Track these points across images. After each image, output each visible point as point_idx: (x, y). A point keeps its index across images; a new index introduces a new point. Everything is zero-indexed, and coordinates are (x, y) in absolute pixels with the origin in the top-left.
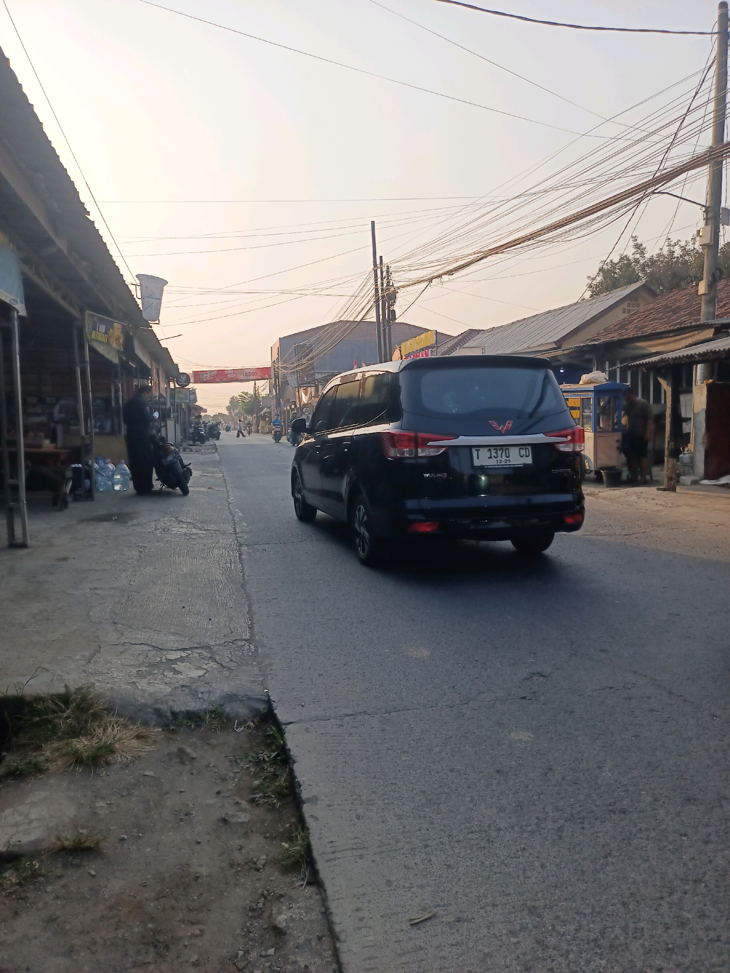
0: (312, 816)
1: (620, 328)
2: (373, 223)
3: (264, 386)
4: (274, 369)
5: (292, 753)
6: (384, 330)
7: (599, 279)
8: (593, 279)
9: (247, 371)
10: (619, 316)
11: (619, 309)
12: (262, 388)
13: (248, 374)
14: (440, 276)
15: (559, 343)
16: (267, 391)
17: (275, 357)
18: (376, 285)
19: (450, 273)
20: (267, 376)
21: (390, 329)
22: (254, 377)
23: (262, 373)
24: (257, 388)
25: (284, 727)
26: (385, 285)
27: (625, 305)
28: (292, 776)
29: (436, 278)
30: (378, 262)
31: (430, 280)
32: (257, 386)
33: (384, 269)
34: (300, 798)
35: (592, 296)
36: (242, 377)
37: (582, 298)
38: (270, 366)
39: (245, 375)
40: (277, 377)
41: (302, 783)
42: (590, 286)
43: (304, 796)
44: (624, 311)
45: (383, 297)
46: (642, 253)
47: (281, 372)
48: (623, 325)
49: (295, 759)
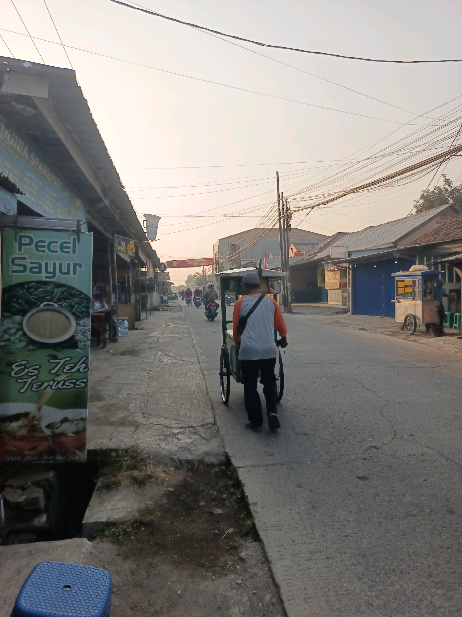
0: (255, 511)
1: (435, 234)
2: (277, 173)
3: (209, 269)
4: (216, 259)
5: (242, 482)
6: (284, 237)
7: (421, 201)
8: (418, 202)
9: (200, 260)
10: (434, 225)
11: (434, 221)
12: (208, 270)
13: (200, 262)
14: (318, 205)
15: (395, 243)
16: (211, 272)
17: (216, 250)
18: (280, 210)
19: (325, 203)
20: (211, 263)
21: (288, 236)
22: (203, 264)
23: (208, 261)
24: (205, 270)
25: (237, 469)
26: (285, 210)
27: (438, 219)
28: (243, 493)
29: (316, 206)
30: (281, 196)
31: (313, 207)
32: (205, 269)
33: (284, 200)
34: (248, 502)
35: (417, 212)
36: (196, 264)
37: (411, 214)
38: (213, 257)
39: (198, 263)
40: (217, 264)
41: (248, 496)
42: (415, 206)
43: (250, 501)
44: (437, 222)
45: (283, 217)
46: (450, 184)
47: (220, 261)
48: (436, 232)
49: (244, 485)
